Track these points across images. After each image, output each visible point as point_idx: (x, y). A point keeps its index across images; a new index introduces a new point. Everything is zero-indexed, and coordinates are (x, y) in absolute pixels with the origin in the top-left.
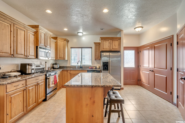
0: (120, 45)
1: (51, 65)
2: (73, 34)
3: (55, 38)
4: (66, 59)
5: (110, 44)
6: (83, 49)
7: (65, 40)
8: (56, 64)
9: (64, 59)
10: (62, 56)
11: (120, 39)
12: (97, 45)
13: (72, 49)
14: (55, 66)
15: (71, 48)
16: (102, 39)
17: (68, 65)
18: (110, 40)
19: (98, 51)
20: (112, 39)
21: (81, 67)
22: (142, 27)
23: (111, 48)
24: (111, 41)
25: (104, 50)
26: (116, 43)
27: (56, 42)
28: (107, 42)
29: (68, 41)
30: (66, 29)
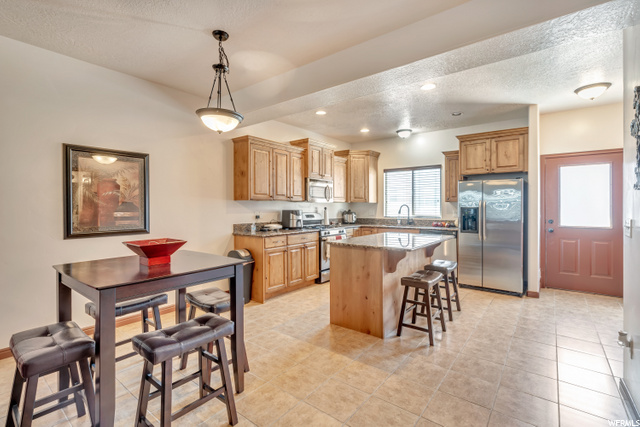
0: (524, 152)
1: (338, 215)
2: (386, 136)
3: (345, 154)
4: (372, 199)
5: (488, 153)
6: (415, 172)
7: (368, 153)
8: (349, 212)
9: (366, 200)
10: (362, 194)
11: (524, 132)
12: (452, 157)
13: (388, 174)
14: (348, 218)
15: (385, 171)
16: (463, 139)
17: (378, 217)
18: (488, 141)
19: (454, 174)
20: (498, 136)
21: (410, 222)
22: (608, 85)
23: (494, 165)
24: (494, 144)
25: (469, 172)
26: (512, 147)
27: (347, 163)
28: (480, 149)
29: (377, 156)
30: (365, 131)
